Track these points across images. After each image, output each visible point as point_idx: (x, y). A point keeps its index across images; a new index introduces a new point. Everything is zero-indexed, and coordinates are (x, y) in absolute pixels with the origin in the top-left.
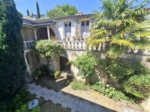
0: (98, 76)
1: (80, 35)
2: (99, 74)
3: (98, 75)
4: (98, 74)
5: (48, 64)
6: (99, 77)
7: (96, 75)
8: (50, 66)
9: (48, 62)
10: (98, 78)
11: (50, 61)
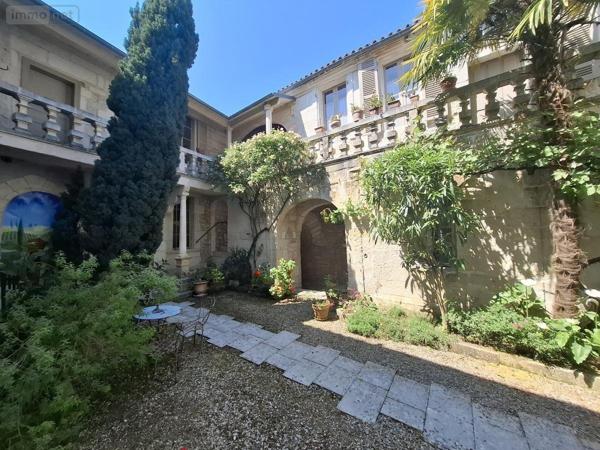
0: (496, 257)
1: (380, 90)
2: (499, 242)
3: (495, 247)
4: (493, 241)
5: (253, 246)
6: (507, 263)
7: (483, 252)
8: (259, 253)
9: (255, 240)
10: (499, 269)
11: (262, 232)
